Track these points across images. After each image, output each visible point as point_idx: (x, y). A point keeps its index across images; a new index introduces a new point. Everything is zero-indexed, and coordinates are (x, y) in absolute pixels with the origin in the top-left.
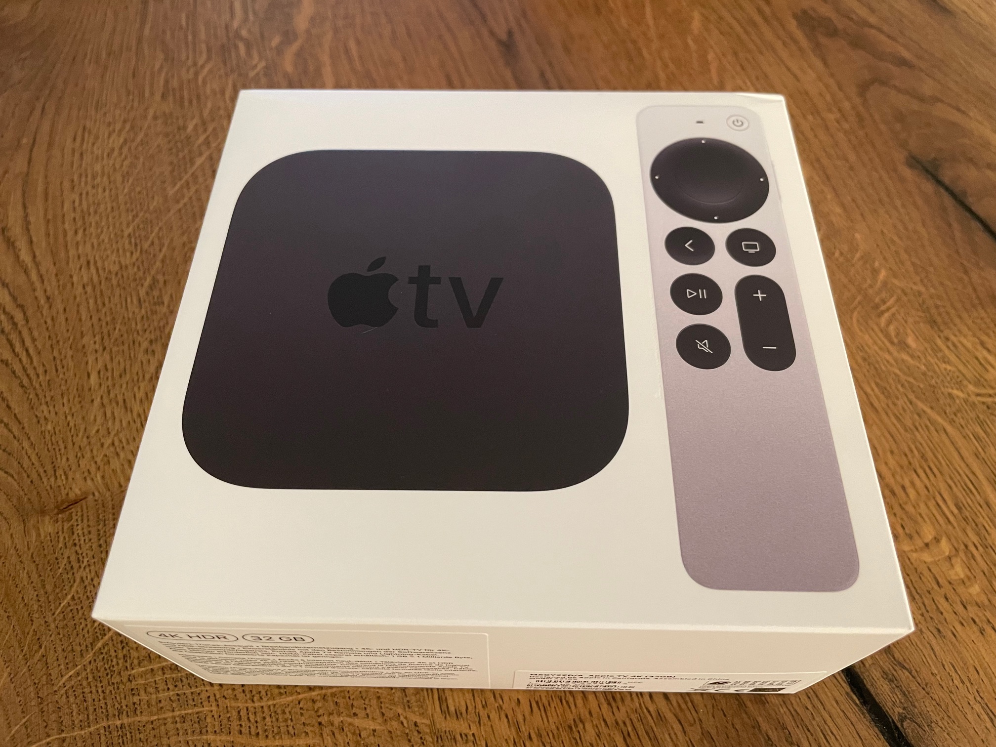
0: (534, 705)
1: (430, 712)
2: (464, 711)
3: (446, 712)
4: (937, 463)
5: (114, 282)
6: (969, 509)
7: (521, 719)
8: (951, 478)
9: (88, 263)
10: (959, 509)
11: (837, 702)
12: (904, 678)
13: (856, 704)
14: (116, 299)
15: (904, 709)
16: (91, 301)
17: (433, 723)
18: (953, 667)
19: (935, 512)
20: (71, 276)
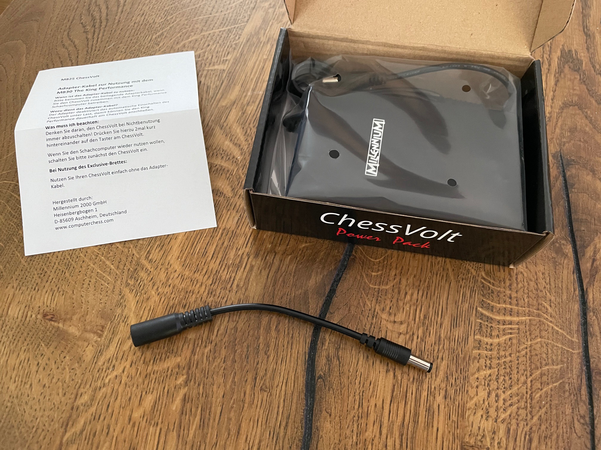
0: (180, 276)
1: (141, 254)
2: (154, 261)
3: (147, 258)
4: (433, 294)
5: (147, 27)
6: (430, 320)
7: (172, 277)
8: (434, 303)
9: (143, 14)
10: (425, 317)
11: (298, 352)
12: (335, 363)
13: (305, 359)
14: (143, 35)
15: (324, 374)
16: (133, 31)
17: (140, 258)
18: (361, 375)
19: (412, 312)
20: (133, 17)
